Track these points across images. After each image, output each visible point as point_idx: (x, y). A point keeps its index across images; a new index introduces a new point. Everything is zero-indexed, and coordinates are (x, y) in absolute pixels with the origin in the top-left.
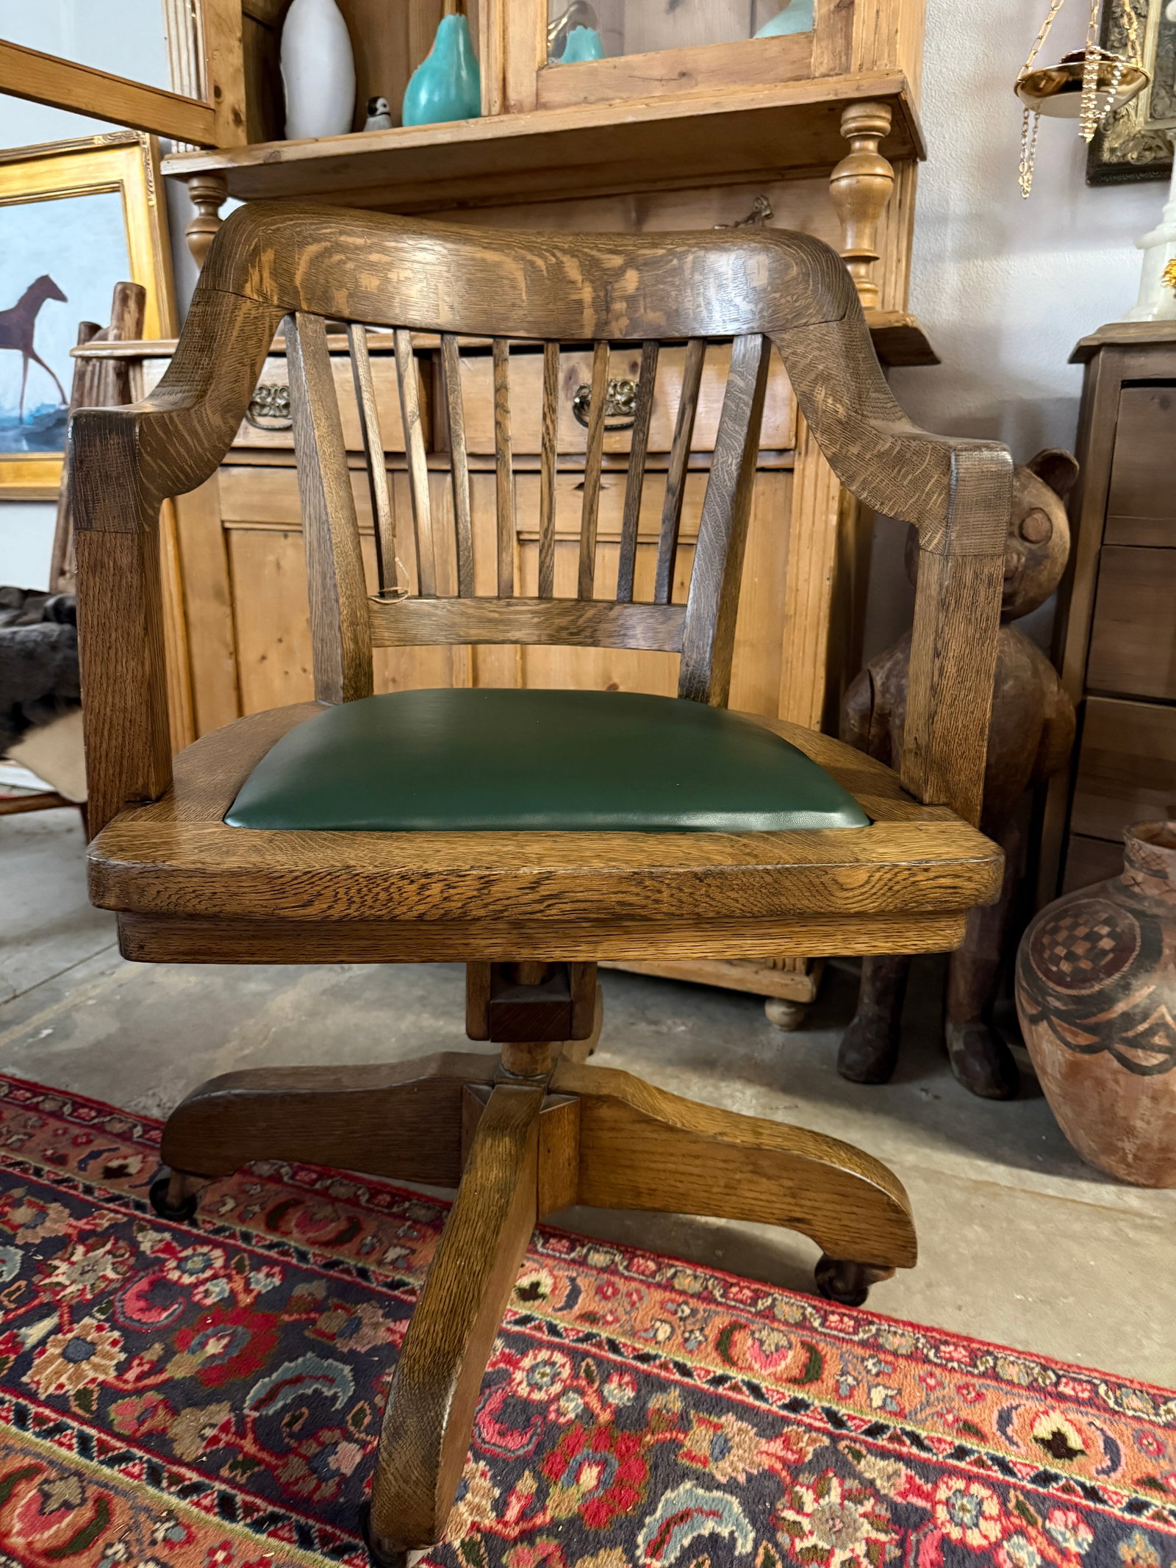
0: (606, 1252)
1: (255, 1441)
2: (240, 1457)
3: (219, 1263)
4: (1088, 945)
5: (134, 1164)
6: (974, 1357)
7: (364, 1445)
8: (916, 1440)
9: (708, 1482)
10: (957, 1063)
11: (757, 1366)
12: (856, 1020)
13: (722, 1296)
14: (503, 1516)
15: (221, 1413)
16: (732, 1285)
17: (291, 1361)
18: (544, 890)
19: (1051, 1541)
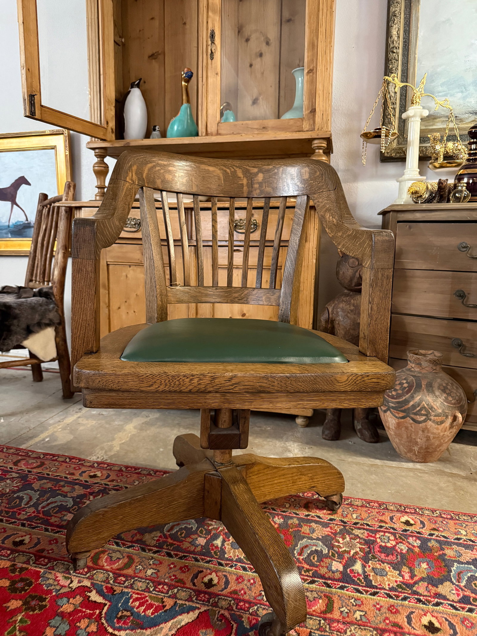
1: (171, 539)
2: (168, 543)
4: (400, 386)
5: (99, 474)
6: (380, 505)
7: (206, 538)
8: (368, 525)
9: (312, 539)
10: (359, 432)
11: (318, 512)
12: (327, 421)
15: (158, 534)
19: (410, 544)
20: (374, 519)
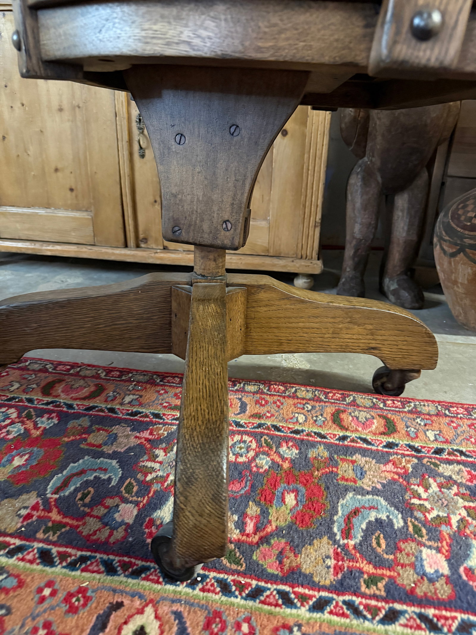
0: (254, 385)
1: (59, 513)
2: (50, 524)
3: (14, 416)
6: (469, 411)
7: (137, 504)
8: (462, 453)
11: (360, 429)
13: (325, 398)
14: (245, 531)
15: (32, 499)
16: (328, 393)
17: (74, 463)
20: (468, 440)
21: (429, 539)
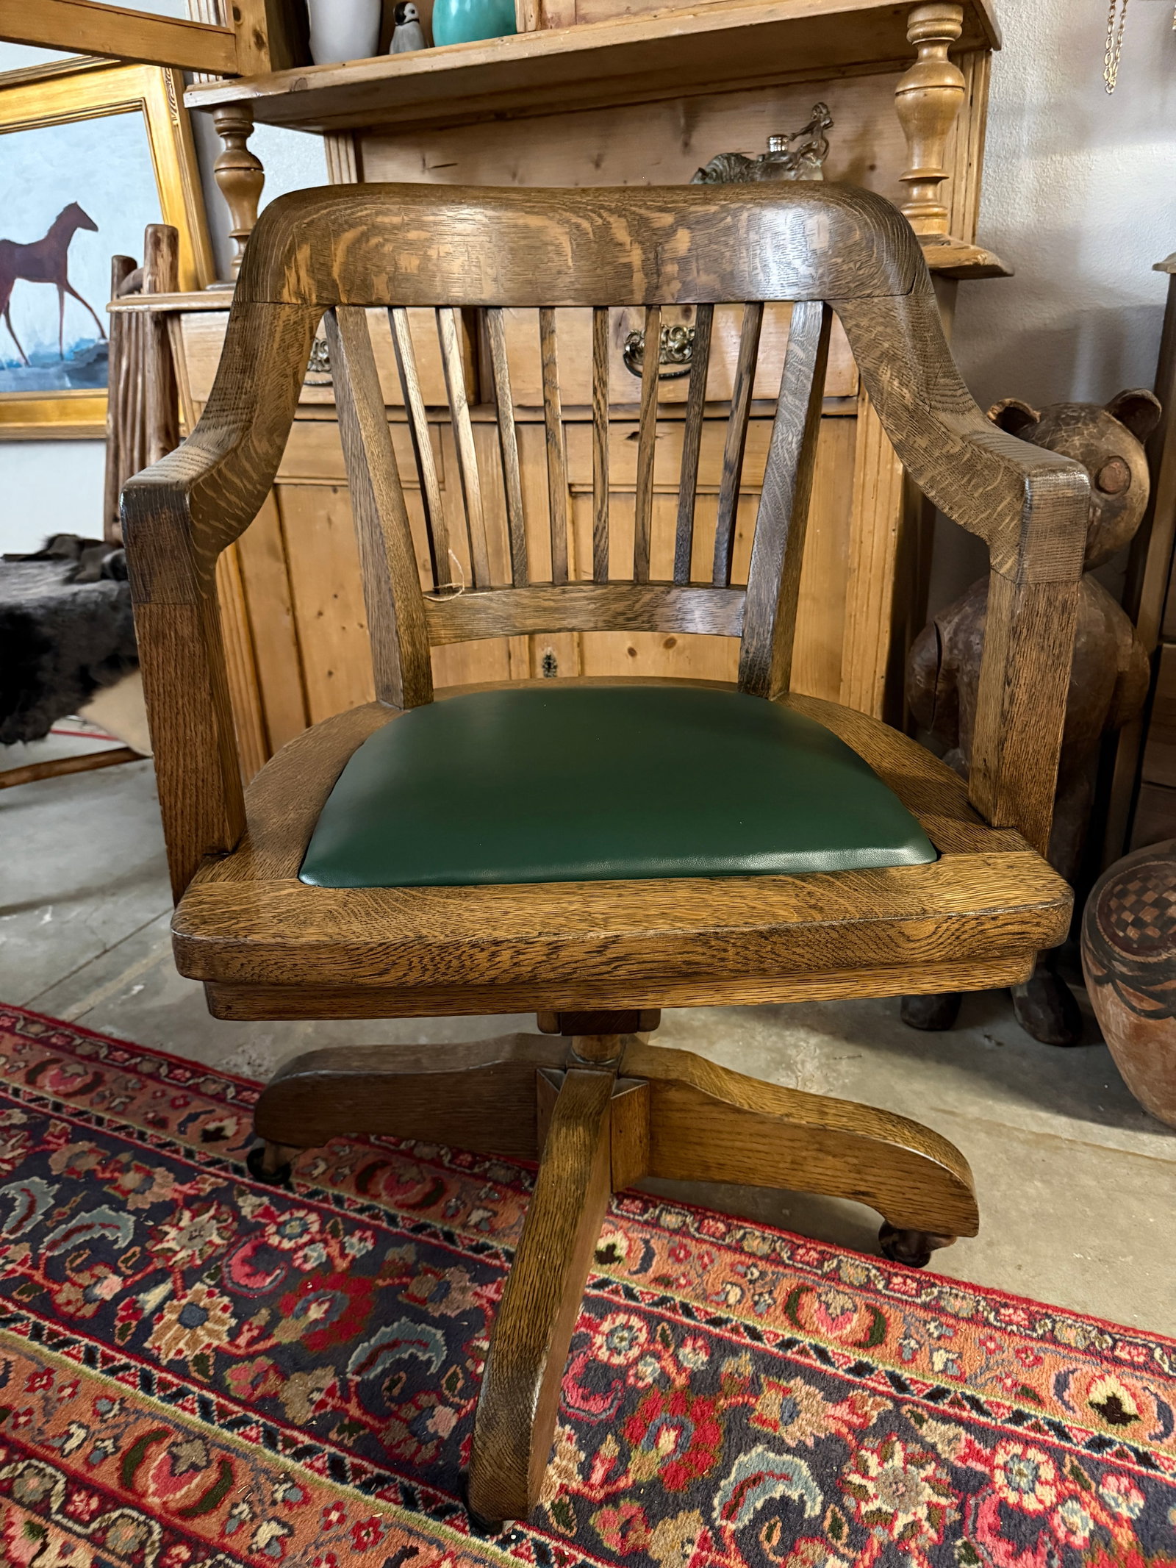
0: (678, 1213)
1: (359, 1405)
2: (346, 1421)
3: (315, 1228)
6: (1032, 1319)
7: (458, 1408)
8: (976, 1404)
9: (778, 1446)
10: (1020, 1009)
11: (823, 1330)
13: (789, 1258)
14: (589, 1479)
15: (327, 1378)
16: (799, 1247)
17: (387, 1326)
18: (610, 954)
19: (1104, 1506)
20: (1001, 1380)
21: (847, 1545)
